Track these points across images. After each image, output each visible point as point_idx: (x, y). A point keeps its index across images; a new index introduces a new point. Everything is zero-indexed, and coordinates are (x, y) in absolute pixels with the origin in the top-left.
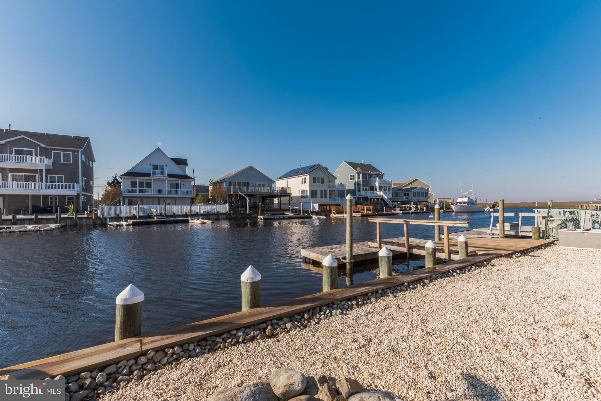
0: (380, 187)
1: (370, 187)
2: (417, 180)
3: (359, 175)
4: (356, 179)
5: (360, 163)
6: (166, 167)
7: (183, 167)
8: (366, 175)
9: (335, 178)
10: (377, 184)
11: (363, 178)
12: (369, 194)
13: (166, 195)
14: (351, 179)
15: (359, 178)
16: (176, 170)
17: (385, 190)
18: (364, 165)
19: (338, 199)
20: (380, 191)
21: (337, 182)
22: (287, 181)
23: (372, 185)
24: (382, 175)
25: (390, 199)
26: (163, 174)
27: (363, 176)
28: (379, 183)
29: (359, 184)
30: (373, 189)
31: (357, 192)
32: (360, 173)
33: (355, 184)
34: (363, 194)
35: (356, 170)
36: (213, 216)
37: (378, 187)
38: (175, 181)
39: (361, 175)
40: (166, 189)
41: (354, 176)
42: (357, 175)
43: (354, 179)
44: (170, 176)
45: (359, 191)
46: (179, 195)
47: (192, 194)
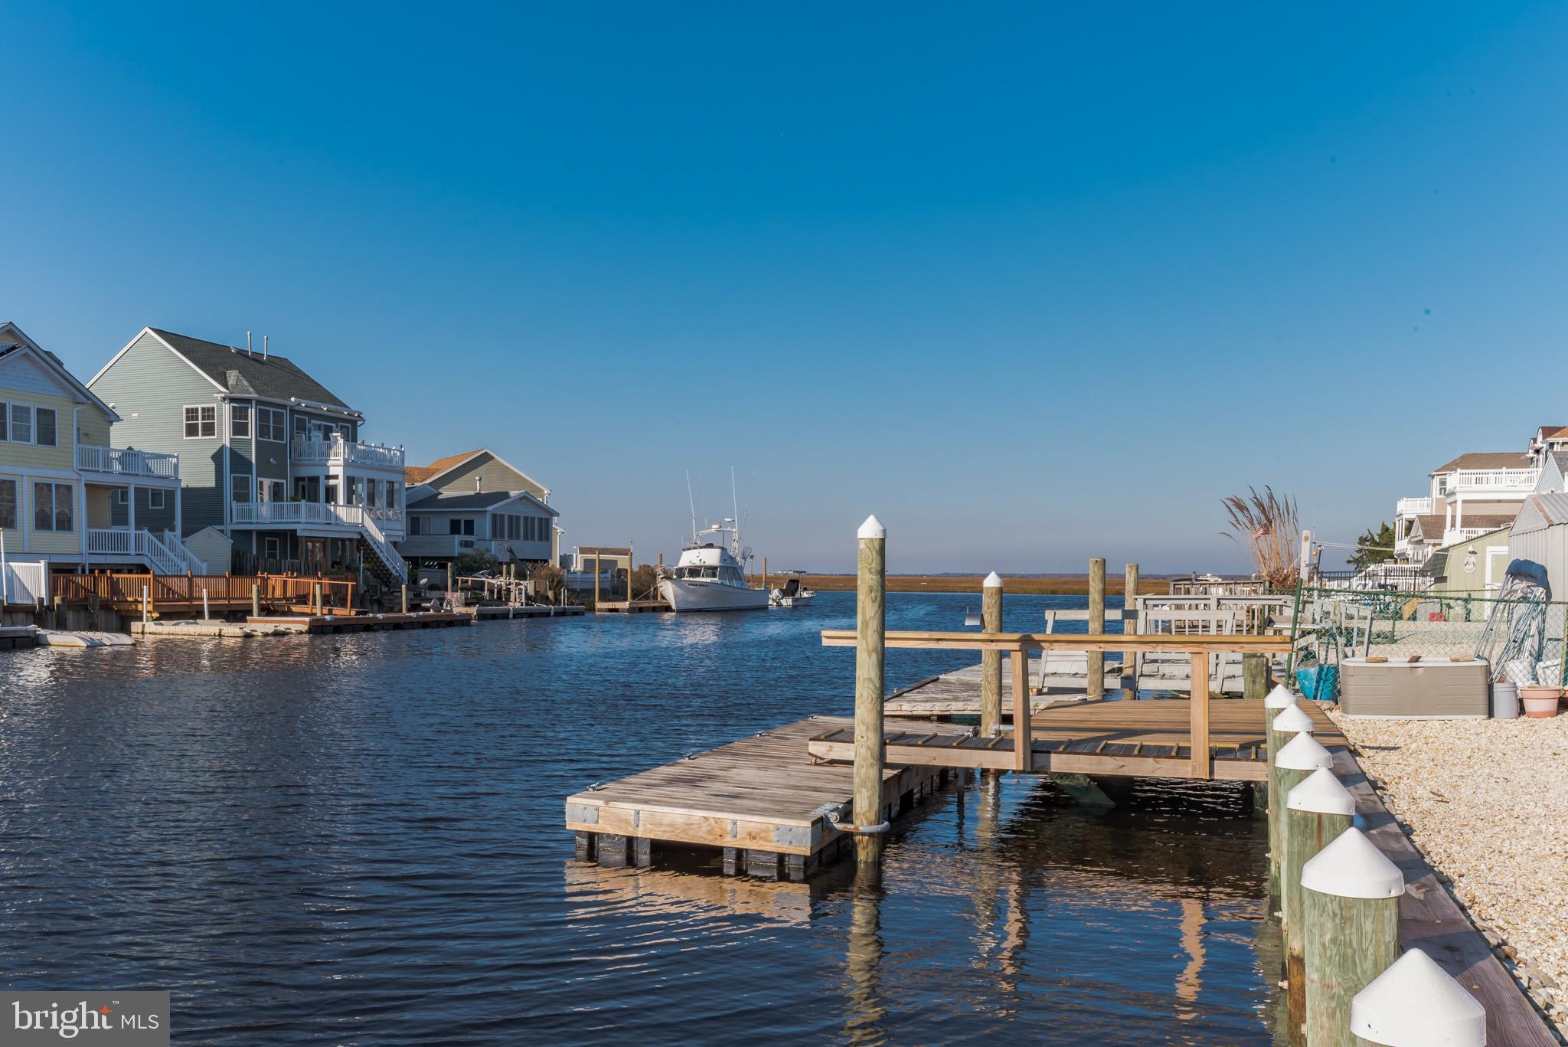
0: (350, 481)
1: (298, 480)
2: (485, 458)
3: (239, 414)
4: (225, 435)
5: (234, 345)
8: (278, 417)
9: (108, 416)
10: (336, 469)
11: (262, 431)
12: (303, 520)
14: (192, 430)
15: (239, 429)
17: (371, 499)
18: (256, 358)
19: (139, 540)
20: (349, 502)
21: (120, 438)
23: (306, 472)
24: (354, 423)
25: (395, 544)
27: (262, 416)
28: (347, 465)
29: (239, 462)
30: (311, 488)
31: (230, 504)
32: (249, 401)
33: (217, 457)
34: (264, 512)
35: (225, 385)
37: (340, 484)
39: (252, 413)
41: (209, 413)
42: (227, 408)
43: (209, 429)
45: (242, 496)
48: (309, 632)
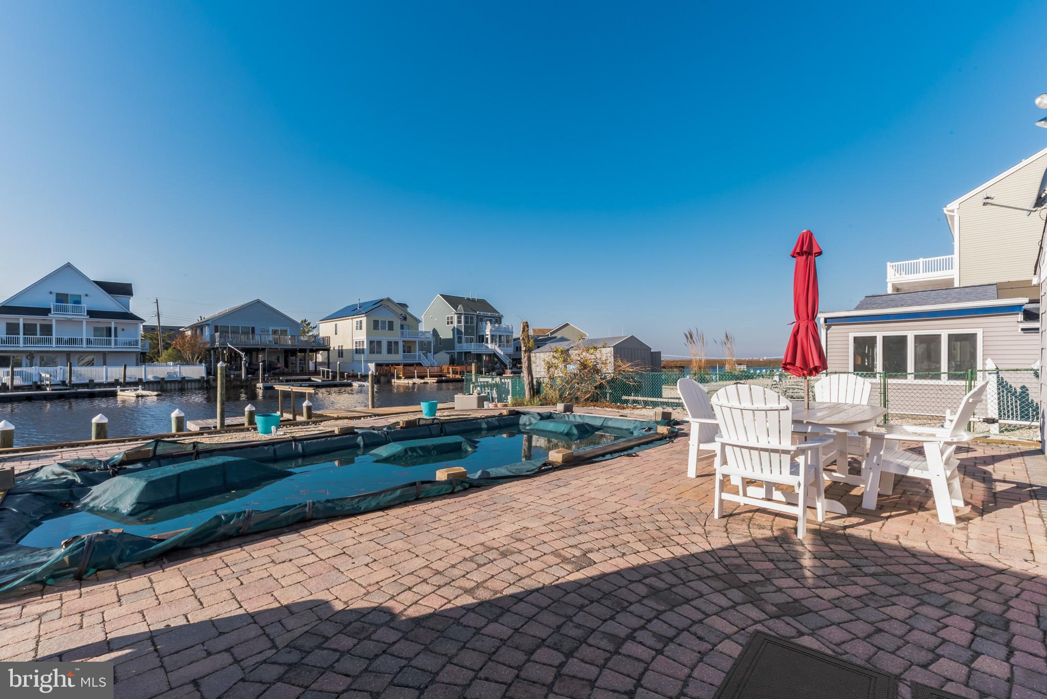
0: (492, 336)
1: (480, 336)
2: (567, 325)
3: (459, 318)
4: (455, 324)
5: (466, 297)
6: (86, 298)
7: (123, 298)
8: (472, 318)
9: (418, 321)
10: (488, 332)
11: (466, 322)
12: (473, 348)
13: (84, 347)
14: (448, 323)
15: (459, 322)
16: (108, 303)
17: (500, 341)
18: (473, 300)
19: (419, 356)
20: (492, 342)
21: (422, 328)
22: (336, 325)
23: (481, 334)
24: (500, 318)
25: (509, 355)
26: (80, 310)
27: (466, 318)
28: (491, 331)
29: (459, 332)
30: (482, 339)
31: (457, 345)
32: (462, 314)
33: (453, 330)
34: (465, 347)
35: (456, 310)
36: (173, 385)
37: (489, 337)
38: (103, 323)
39: (463, 317)
40: (84, 338)
41: (452, 317)
42: (456, 316)
43: (452, 323)
44: (92, 314)
45: (460, 342)
46: (113, 348)
47: (140, 346)
48: (437, 382)
